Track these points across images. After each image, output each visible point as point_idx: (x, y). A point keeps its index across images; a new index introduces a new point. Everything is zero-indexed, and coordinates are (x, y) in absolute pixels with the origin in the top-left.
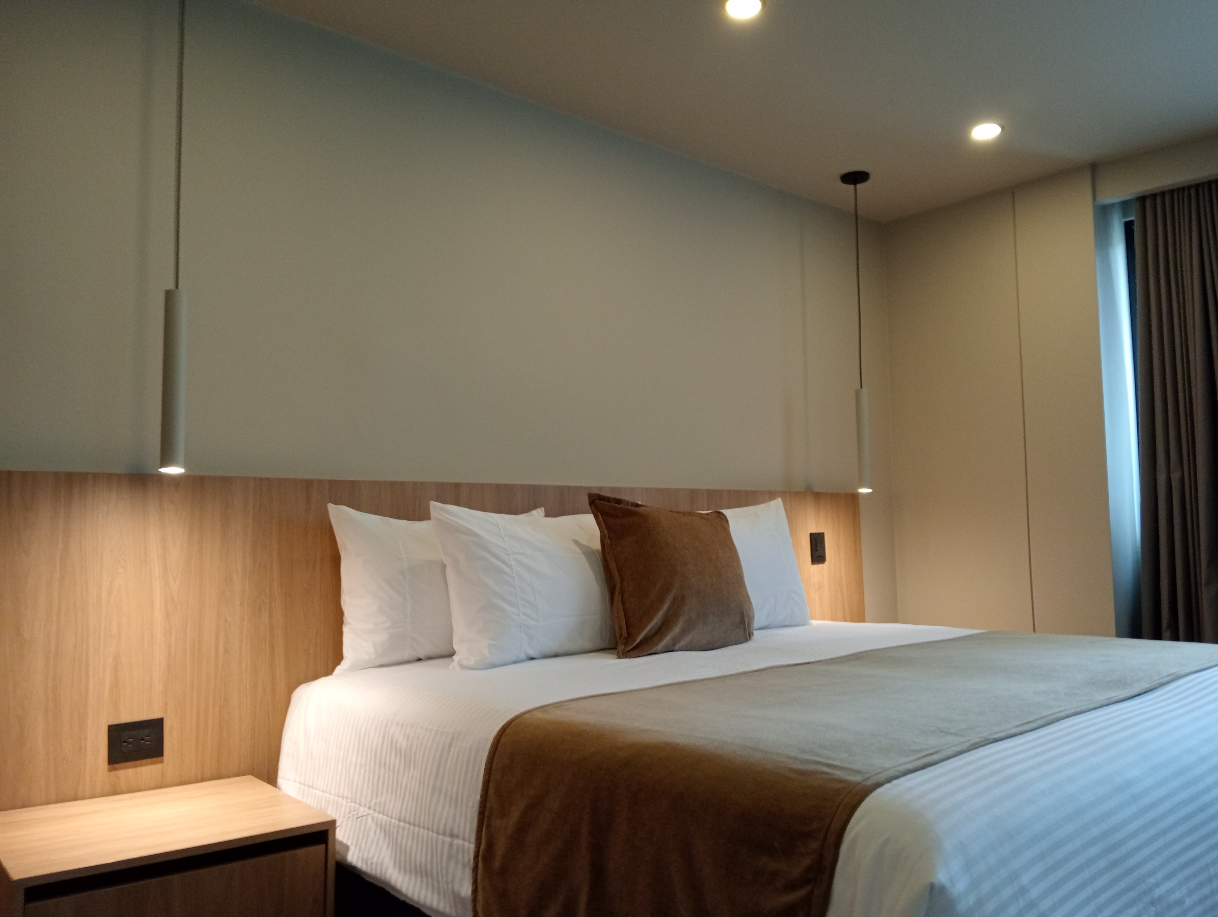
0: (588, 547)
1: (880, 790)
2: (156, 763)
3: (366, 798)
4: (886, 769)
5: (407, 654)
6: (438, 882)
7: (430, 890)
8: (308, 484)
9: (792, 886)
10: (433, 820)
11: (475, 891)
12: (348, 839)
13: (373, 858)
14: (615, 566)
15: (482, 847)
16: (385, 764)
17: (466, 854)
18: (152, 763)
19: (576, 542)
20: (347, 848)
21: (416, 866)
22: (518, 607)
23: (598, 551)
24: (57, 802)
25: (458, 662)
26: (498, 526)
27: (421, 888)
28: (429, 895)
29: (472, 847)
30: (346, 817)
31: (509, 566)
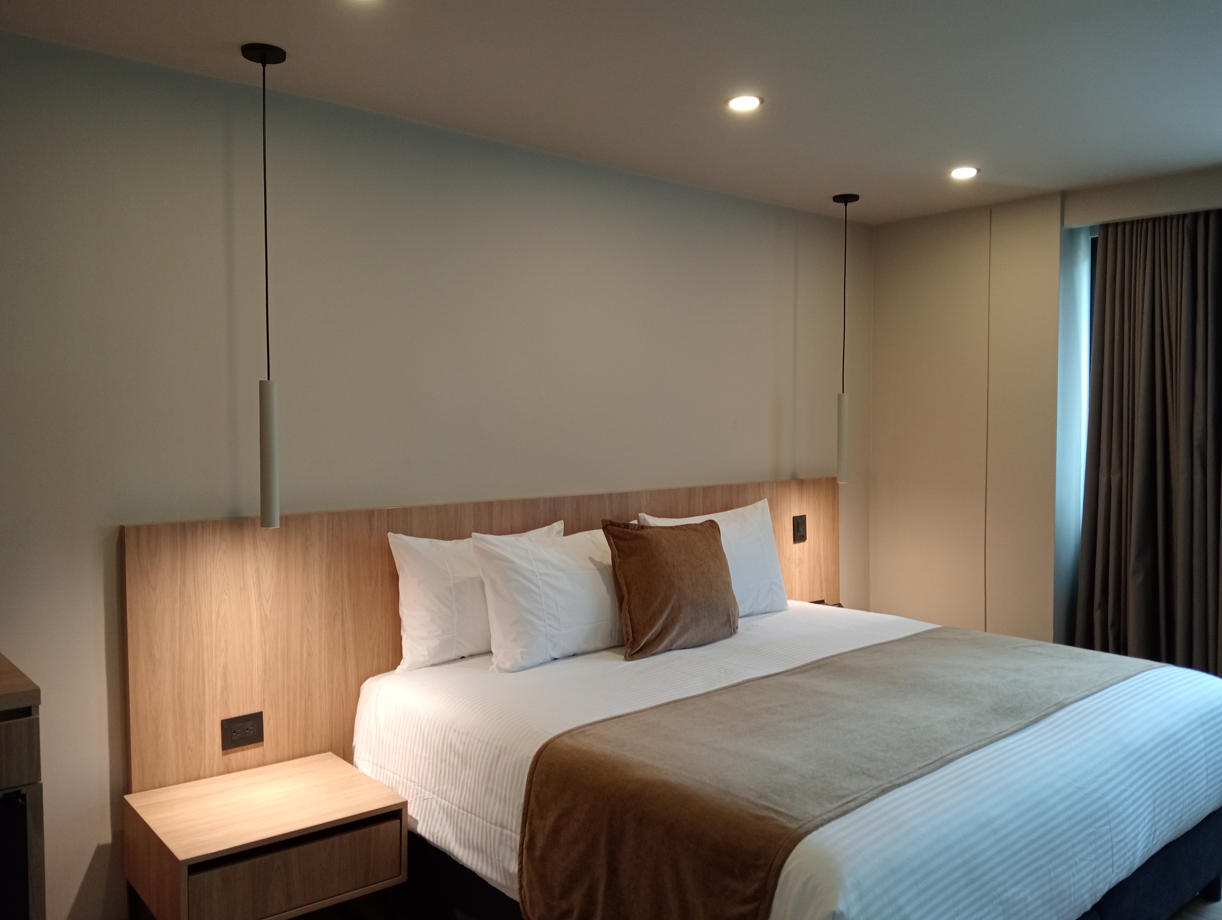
0: (601, 563)
1: (809, 837)
2: (258, 747)
3: (430, 785)
4: (815, 817)
5: (454, 654)
6: (491, 859)
7: (485, 863)
8: (370, 514)
9: (745, 901)
10: (487, 813)
11: (521, 870)
12: (417, 814)
13: (438, 833)
14: (623, 581)
15: (526, 839)
16: (446, 761)
17: (513, 842)
18: (255, 747)
19: (591, 560)
20: (416, 822)
21: (473, 844)
22: (545, 621)
23: (609, 566)
24: (186, 781)
25: (497, 665)
26: (527, 551)
27: (478, 861)
28: (485, 867)
29: (518, 837)
30: (415, 797)
31: (537, 586)
